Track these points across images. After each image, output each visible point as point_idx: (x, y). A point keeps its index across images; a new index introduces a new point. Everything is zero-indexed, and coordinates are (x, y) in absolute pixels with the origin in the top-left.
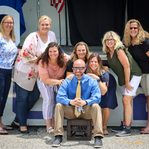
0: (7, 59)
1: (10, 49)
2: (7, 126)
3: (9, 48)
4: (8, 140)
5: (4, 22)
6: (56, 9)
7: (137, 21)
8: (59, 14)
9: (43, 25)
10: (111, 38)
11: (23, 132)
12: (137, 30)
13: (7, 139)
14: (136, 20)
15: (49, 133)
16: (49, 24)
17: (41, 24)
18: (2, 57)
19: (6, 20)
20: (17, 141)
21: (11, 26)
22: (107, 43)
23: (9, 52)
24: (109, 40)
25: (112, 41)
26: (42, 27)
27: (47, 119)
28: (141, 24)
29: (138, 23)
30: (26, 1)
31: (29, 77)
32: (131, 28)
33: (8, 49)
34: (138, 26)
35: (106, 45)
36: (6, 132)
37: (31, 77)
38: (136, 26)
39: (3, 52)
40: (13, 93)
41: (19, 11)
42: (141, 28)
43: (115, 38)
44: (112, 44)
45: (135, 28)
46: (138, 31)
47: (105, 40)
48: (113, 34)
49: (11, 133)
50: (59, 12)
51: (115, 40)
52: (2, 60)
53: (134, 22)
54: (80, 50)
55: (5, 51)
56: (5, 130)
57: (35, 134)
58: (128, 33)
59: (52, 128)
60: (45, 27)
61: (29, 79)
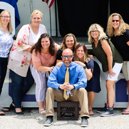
2: (4, 108)
4: (4, 121)
5: (2, 16)
6: (47, 4)
7: (119, 15)
8: (50, 9)
9: (35, 18)
10: (95, 29)
11: (18, 113)
12: (118, 22)
13: (4, 119)
14: (118, 13)
15: (41, 114)
20: (13, 121)
22: (92, 34)
23: (4, 42)
26: (34, 20)
28: (122, 17)
29: (120, 17)
31: (22, 64)
32: (114, 21)
33: (4, 40)
34: (119, 19)
35: (91, 36)
37: (24, 64)
38: (118, 19)
40: (9, 78)
42: (122, 20)
43: (99, 30)
44: (96, 35)
45: (117, 21)
46: (120, 23)
47: (90, 32)
49: (7, 114)
50: (50, 7)
51: (99, 32)
53: (116, 15)
54: (68, 41)
57: (29, 115)
58: (111, 25)
59: (43, 109)
60: (37, 20)
61: (22, 66)
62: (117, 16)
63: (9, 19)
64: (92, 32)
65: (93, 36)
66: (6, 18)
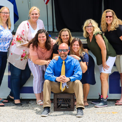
0: (3, 43)
3: (5, 34)
6: (44, 1)
7: (112, 11)
9: (33, 14)
10: (90, 25)
11: (17, 105)
12: (112, 18)
13: (4, 110)
14: (111, 9)
15: (39, 105)
16: (38, 13)
17: (32, 13)
20: (12, 112)
21: (7, 15)
24: (88, 27)
25: (92, 27)
26: (32, 16)
27: (37, 93)
28: (115, 13)
31: (22, 58)
32: (107, 17)
34: (112, 15)
36: (2, 104)
37: (23, 58)
38: (111, 15)
40: (9, 71)
41: (13, 3)
42: (115, 16)
43: (94, 25)
44: (91, 30)
45: (110, 17)
46: (113, 19)
47: (85, 27)
48: (92, 22)
50: (47, 3)
51: (94, 27)
54: (64, 36)
56: (2, 103)
57: (27, 106)
58: (105, 21)
59: (41, 100)
60: (35, 16)
61: (22, 60)
62: (110, 12)
63: (8, 15)
64: (87, 28)
65: (87, 31)
66: (6, 14)
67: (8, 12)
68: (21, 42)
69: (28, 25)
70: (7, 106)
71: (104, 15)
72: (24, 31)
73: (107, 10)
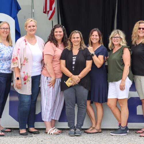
0: (6, 64)
1: (8, 53)
5: (1, 28)
18: (2, 62)
19: (2, 26)
22: (113, 40)
24: (115, 37)
25: (119, 38)
30: (21, 9)
33: (6, 53)
39: (2, 57)
41: (14, 18)
52: (2, 65)
53: (143, 23)
55: (4, 56)
60: (32, 28)
61: (25, 83)
67: (8, 27)
68: (14, 63)
69: (26, 41)
70: (8, 136)
71: (136, 26)
72: (19, 49)
73: (141, 21)
